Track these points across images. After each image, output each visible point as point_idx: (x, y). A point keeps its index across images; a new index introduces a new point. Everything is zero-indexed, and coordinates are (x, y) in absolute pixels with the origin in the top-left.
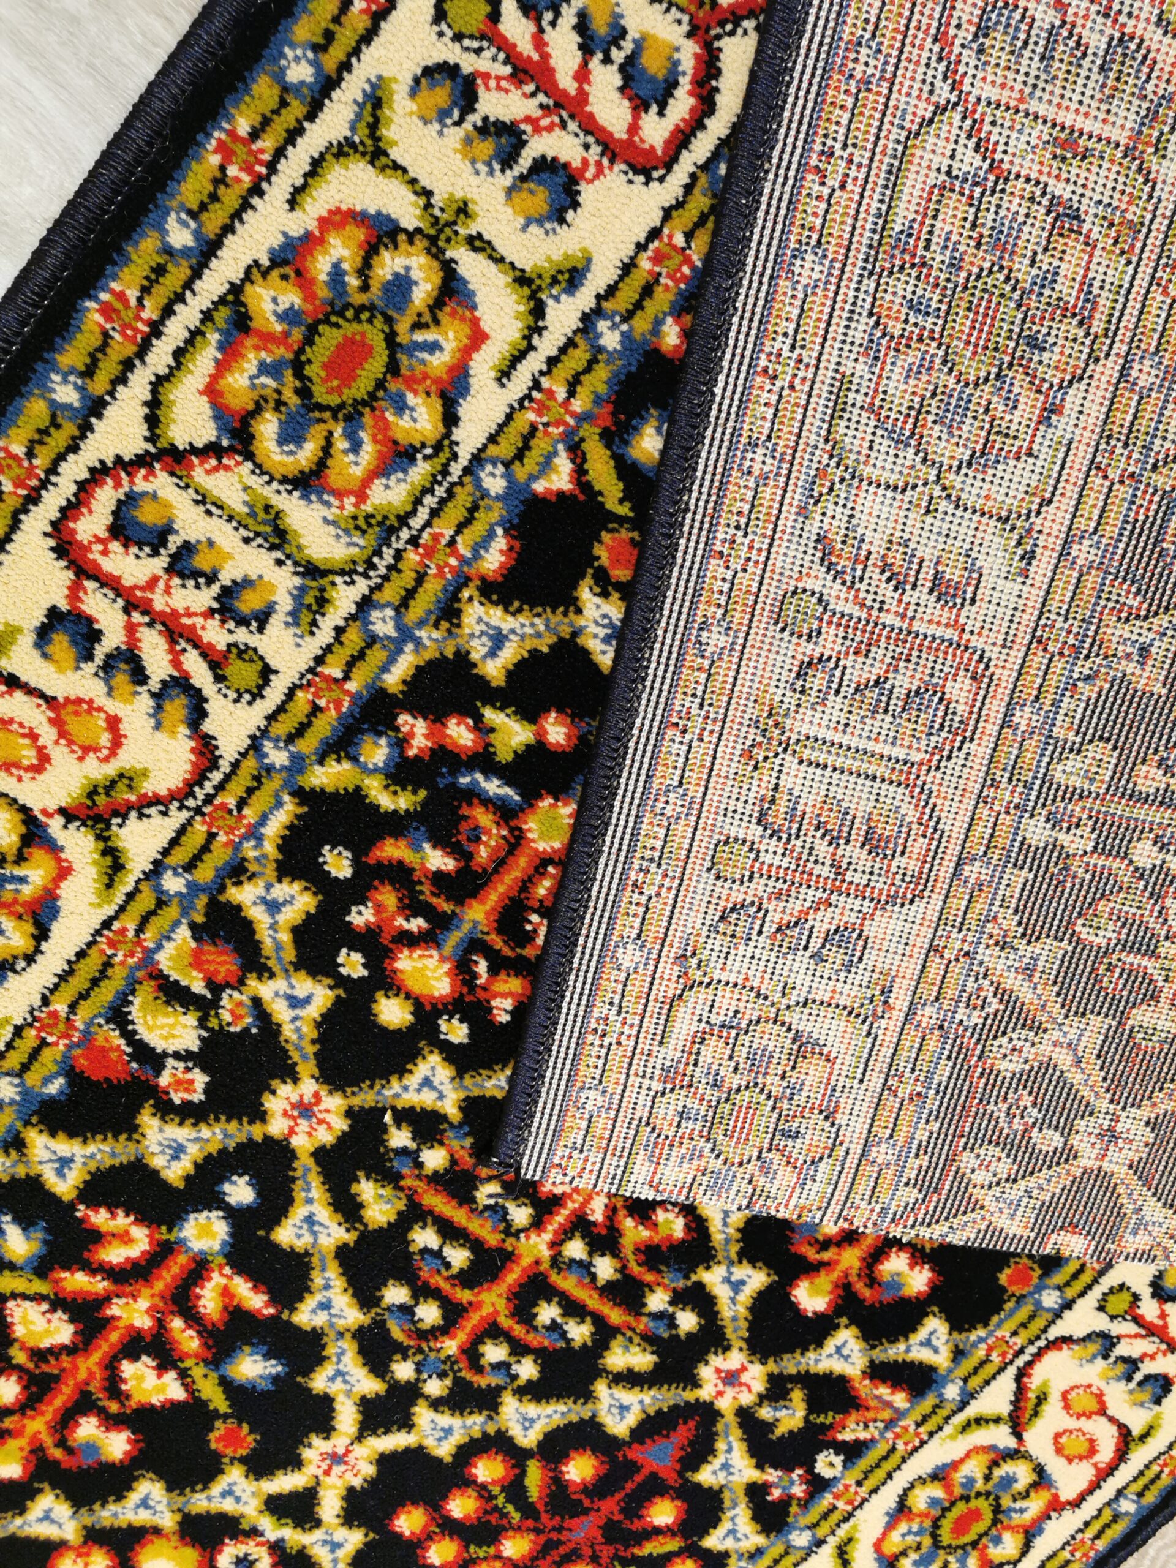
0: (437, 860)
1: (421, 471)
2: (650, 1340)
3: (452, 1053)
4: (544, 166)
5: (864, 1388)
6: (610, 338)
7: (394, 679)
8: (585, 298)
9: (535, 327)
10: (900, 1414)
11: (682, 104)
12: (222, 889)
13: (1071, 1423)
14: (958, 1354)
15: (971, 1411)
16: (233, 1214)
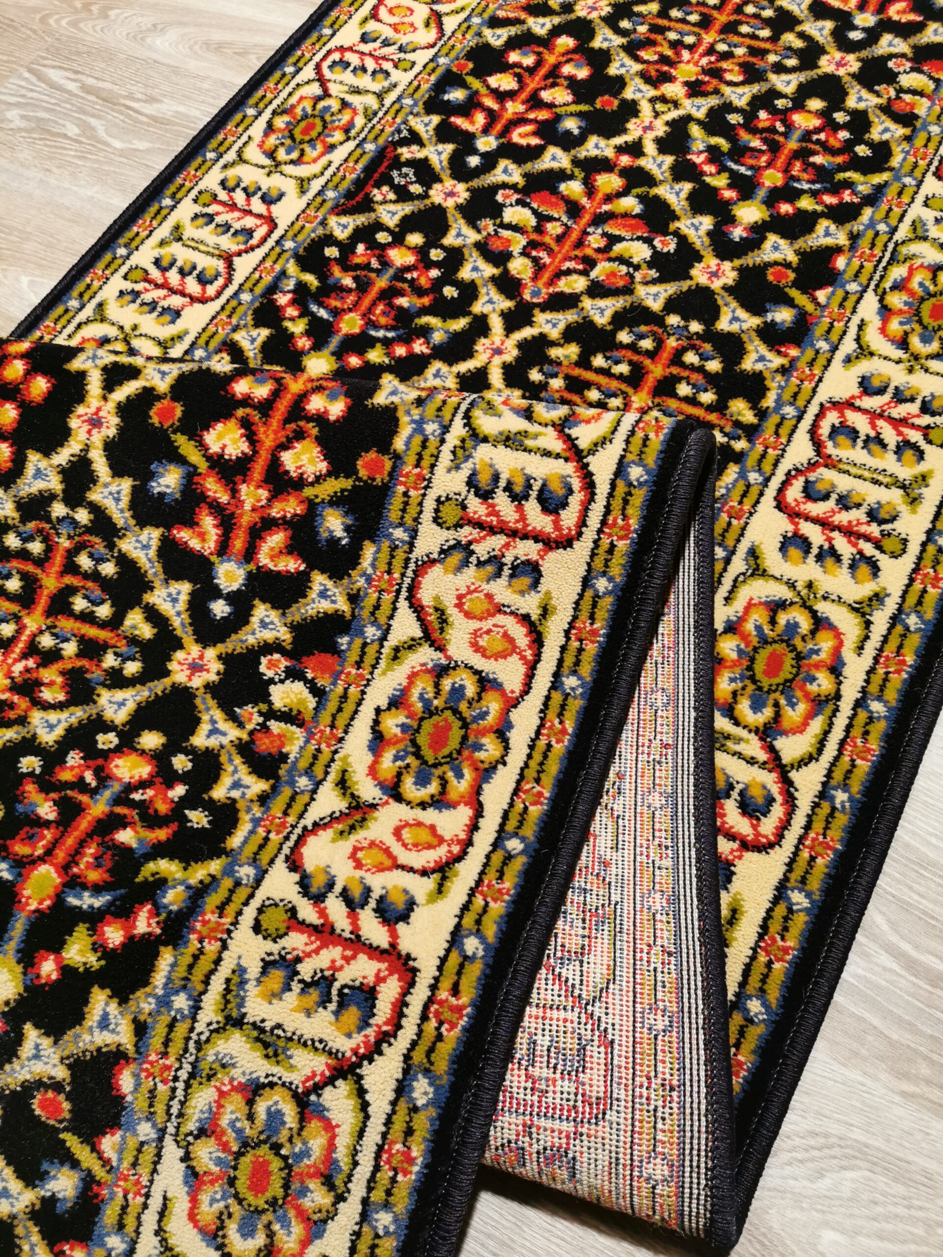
0: (818, 159)
1: (887, 284)
2: (639, 15)
3: (780, 95)
4: (881, 391)
5: (523, 15)
6: (823, 345)
7: (867, 212)
8: (840, 355)
9: (858, 340)
10: (500, 7)
11: (825, 430)
12: (913, 131)
13: (406, 20)
14: (479, 34)
15: (463, 15)
16: (855, 28)
